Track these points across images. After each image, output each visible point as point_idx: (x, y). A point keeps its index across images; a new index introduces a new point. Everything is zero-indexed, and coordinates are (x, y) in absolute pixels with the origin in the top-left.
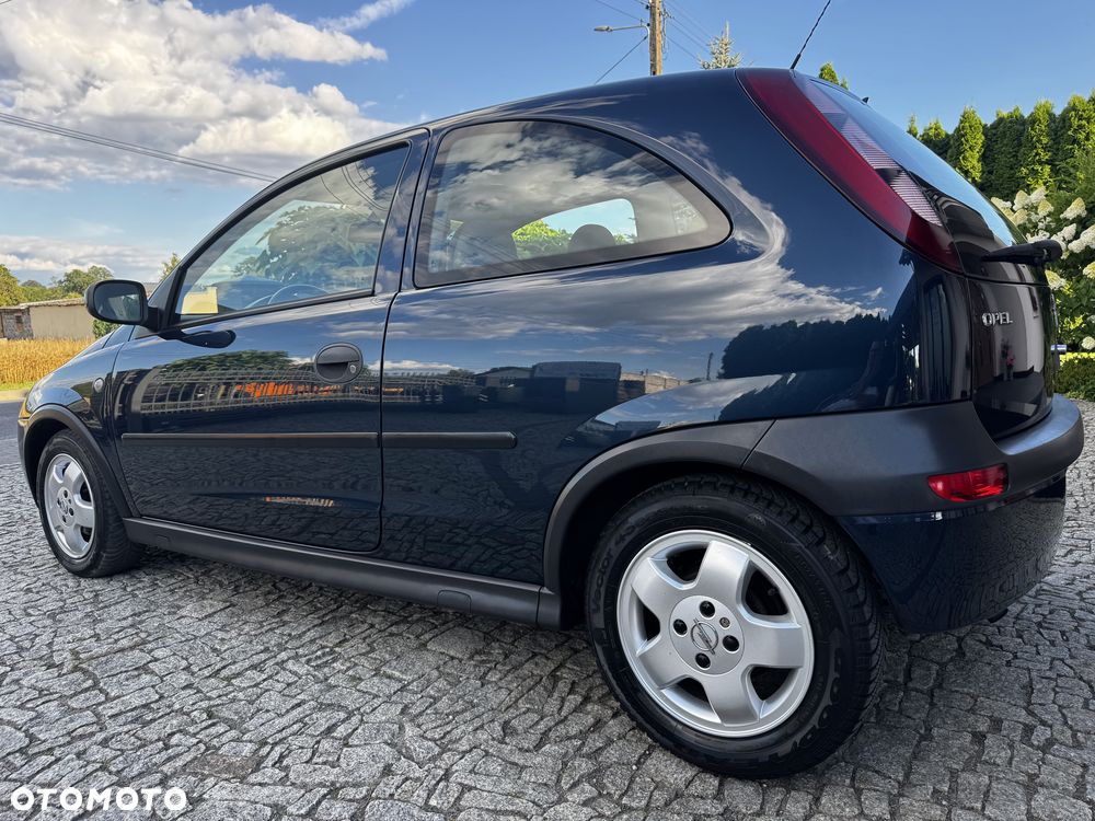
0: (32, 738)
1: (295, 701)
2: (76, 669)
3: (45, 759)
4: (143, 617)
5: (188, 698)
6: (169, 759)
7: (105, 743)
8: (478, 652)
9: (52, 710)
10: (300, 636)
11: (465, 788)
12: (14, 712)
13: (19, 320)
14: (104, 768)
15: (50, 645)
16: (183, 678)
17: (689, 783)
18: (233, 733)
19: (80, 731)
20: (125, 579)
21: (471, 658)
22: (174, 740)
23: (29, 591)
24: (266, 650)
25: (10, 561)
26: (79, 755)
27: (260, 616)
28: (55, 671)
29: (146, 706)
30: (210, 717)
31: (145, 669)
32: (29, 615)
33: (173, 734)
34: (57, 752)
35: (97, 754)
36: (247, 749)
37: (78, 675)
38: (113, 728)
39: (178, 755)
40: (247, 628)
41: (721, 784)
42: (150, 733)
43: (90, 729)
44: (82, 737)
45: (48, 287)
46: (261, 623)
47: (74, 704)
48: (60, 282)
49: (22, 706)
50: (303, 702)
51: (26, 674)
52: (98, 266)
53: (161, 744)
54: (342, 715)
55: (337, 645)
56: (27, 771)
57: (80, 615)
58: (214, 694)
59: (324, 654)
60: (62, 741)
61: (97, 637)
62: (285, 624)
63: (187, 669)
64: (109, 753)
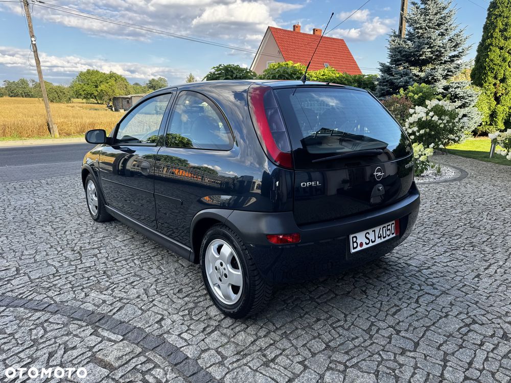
0: (57, 271)
1: (129, 272)
2: (79, 252)
3: (58, 278)
4: (105, 238)
5: (102, 266)
6: (87, 283)
7: (73, 276)
8: (191, 266)
9: (66, 264)
10: (145, 252)
11: (155, 305)
12: (57, 263)
13: (128, 102)
14: (70, 283)
15: (76, 244)
16: (104, 260)
17: (216, 316)
18: (107, 279)
19: (70, 271)
20: (108, 224)
21: (188, 267)
22: (91, 278)
23: (79, 224)
24: (133, 255)
25: (79, 212)
26: (66, 278)
27: (138, 243)
28: (73, 252)
29: (90, 267)
30: (104, 273)
31: (95, 255)
32: (75, 233)
33: (91, 276)
34: (61, 277)
35: (71, 278)
36: (108, 284)
37: (78, 254)
38: (78, 272)
39: (90, 282)
40: (132, 246)
41: (224, 318)
42: (86, 275)
43: (72, 271)
44: (69, 273)
45: (143, 86)
46: (137, 245)
47: (72, 263)
48: (147, 84)
49: (59, 262)
50: (131, 273)
51: (65, 252)
52: (162, 77)
53: (87, 279)
54: (139, 279)
55: (153, 257)
56: (52, 280)
57: (89, 235)
58: (109, 266)
59: (148, 259)
60: (64, 273)
61: (89, 243)
62: (144, 246)
63: (107, 257)
64: (73, 279)
